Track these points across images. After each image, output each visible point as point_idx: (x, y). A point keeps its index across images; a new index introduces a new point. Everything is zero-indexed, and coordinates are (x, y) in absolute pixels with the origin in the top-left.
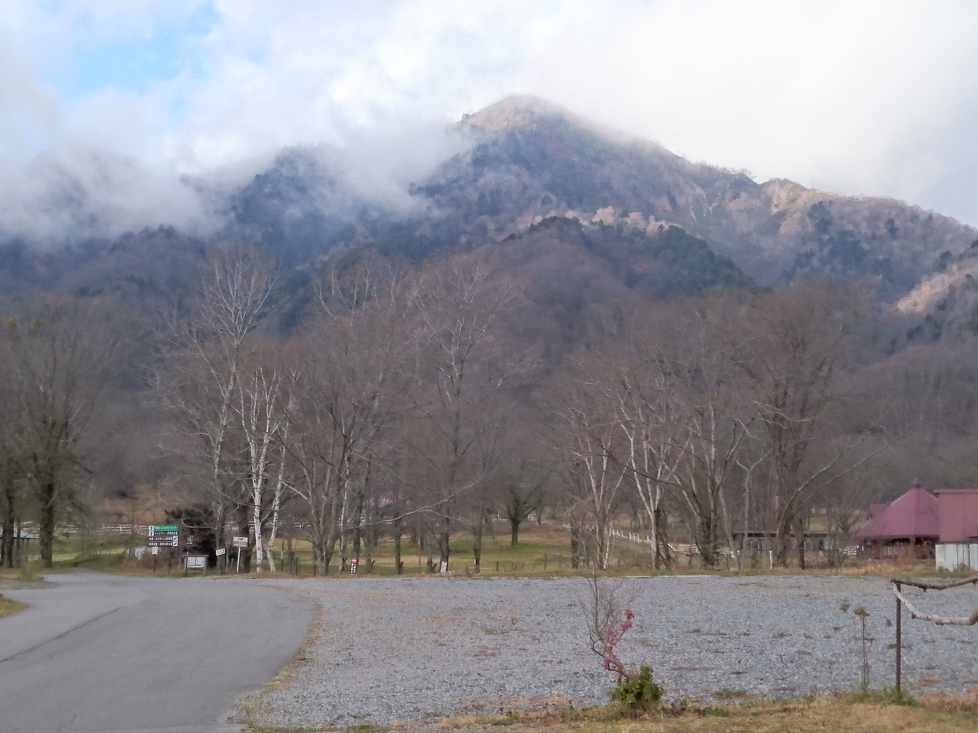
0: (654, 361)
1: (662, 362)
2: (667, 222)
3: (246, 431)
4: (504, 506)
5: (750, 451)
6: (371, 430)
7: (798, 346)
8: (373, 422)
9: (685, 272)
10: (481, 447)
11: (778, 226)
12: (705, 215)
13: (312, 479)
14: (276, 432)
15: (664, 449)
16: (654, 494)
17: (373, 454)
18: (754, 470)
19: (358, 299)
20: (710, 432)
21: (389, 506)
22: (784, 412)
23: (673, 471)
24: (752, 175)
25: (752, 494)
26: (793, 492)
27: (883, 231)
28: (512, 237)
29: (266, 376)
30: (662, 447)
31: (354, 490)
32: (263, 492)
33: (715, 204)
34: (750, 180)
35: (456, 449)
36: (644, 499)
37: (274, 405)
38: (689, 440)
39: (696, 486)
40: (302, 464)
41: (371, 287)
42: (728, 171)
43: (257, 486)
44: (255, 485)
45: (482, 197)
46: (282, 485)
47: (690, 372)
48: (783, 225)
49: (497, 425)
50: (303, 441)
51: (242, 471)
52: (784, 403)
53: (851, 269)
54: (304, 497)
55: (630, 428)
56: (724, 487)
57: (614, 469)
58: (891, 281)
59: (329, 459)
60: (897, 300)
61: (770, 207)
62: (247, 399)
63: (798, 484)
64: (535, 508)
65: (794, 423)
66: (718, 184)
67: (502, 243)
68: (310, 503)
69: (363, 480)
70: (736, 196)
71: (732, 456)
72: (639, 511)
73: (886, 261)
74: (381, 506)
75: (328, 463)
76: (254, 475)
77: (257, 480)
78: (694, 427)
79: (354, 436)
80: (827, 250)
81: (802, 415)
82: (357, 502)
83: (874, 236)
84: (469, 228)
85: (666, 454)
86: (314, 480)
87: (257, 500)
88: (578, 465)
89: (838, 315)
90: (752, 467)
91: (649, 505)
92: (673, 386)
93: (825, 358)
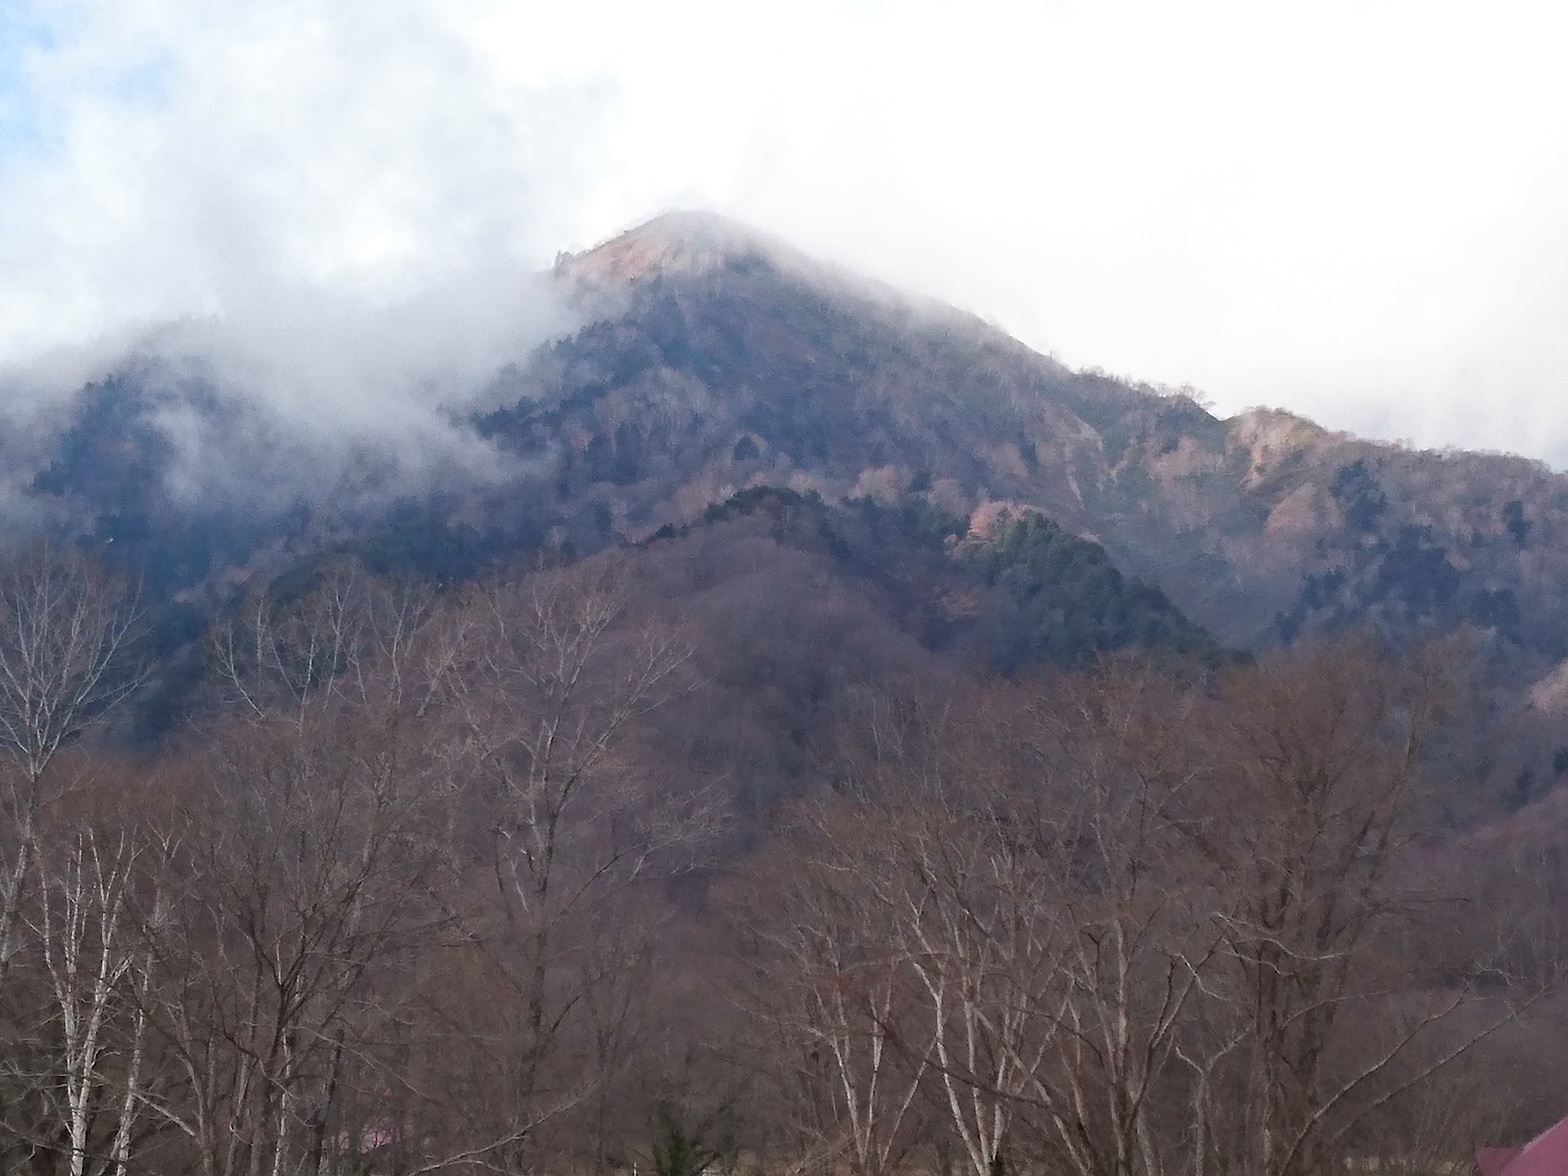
0: (989, 818)
1: (1004, 819)
2: (1016, 505)
3: (54, 973)
4: (647, 1151)
5: (1205, 1026)
6: (343, 975)
7: (1312, 787)
8: (348, 954)
9: (1059, 616)
10: (595, 1012)
11: (1265, 515)
12: (1101, 488)
13: (204, 1086)
14: (123, 977)
15: (1012, 1019)
16: (989, 1123)
17: (348, 1031)
18: (1215, 1070)
19: (317, 670)
20: (1114, 980)
21: (383, 1149)
22: (1280, 937)
23: (1033, 1070)
24: (1206, 400)
25: (1210, 1124)
26: (1303, 1122)
27: (1498, 527)
28: (667, 532)
29: (102, 848)
30: (1007, 1017)
31: (301, 1113)
32: (91, 1118)
33: (1123, 463)
34: (1202, 411)
35: (538, 1017)
36: (965, 1135)
37: (120, 915)
38: (1067, 1000)
39: (1085, 1106)
40: (183, 1051)
41: (346, 644)
42: (1153, 390)
43: (78, 1103)
44: (72, 1099)
45: (599, 442)
46: (137, 1101)
47: (1069, 843)
48: (1275, 512)
49: (631, 963)
50: (186, 996)
51: (42, 1068)
52: (1281, 919)
53: (1427, 614)
54: (186, 1129)
55: (934, 973)
56: (1149, 1108)
57: (898, 1066)
58: (1516, 639)
59: (245, 1039)
60: (1532, 682)
61: (1245, 472)
62: (58, 902)
63: (1314, 1103)
64: (716, 1156)
65: (1304, 962)
66: (1129, 417)
67: (642, 546)
68: (200, 1142)
69: (323, 1088)
70: (1170, 447)
71: (1166, 1038)
72: (957, 1162)
73: (1505, 596)
74: (364, 1151)
75: (243, 1050)
76: (72, 1079)
77: (79, 1090)
78: (1078, 970)
79: (303, 987)
80: (1373, 569)
81: (1322, 947)
82: (311, 1138)
83: (1477, 541)
84: (567, 510)
85: (1016, 1032)
86: (210, 1090)
87: (77, 1136)
88: (815, 1055)
89: (1400, 716)
90: (1211, 1062)
91: (979, 1150)
92: (1030, 876)
93: (1373, 814)
